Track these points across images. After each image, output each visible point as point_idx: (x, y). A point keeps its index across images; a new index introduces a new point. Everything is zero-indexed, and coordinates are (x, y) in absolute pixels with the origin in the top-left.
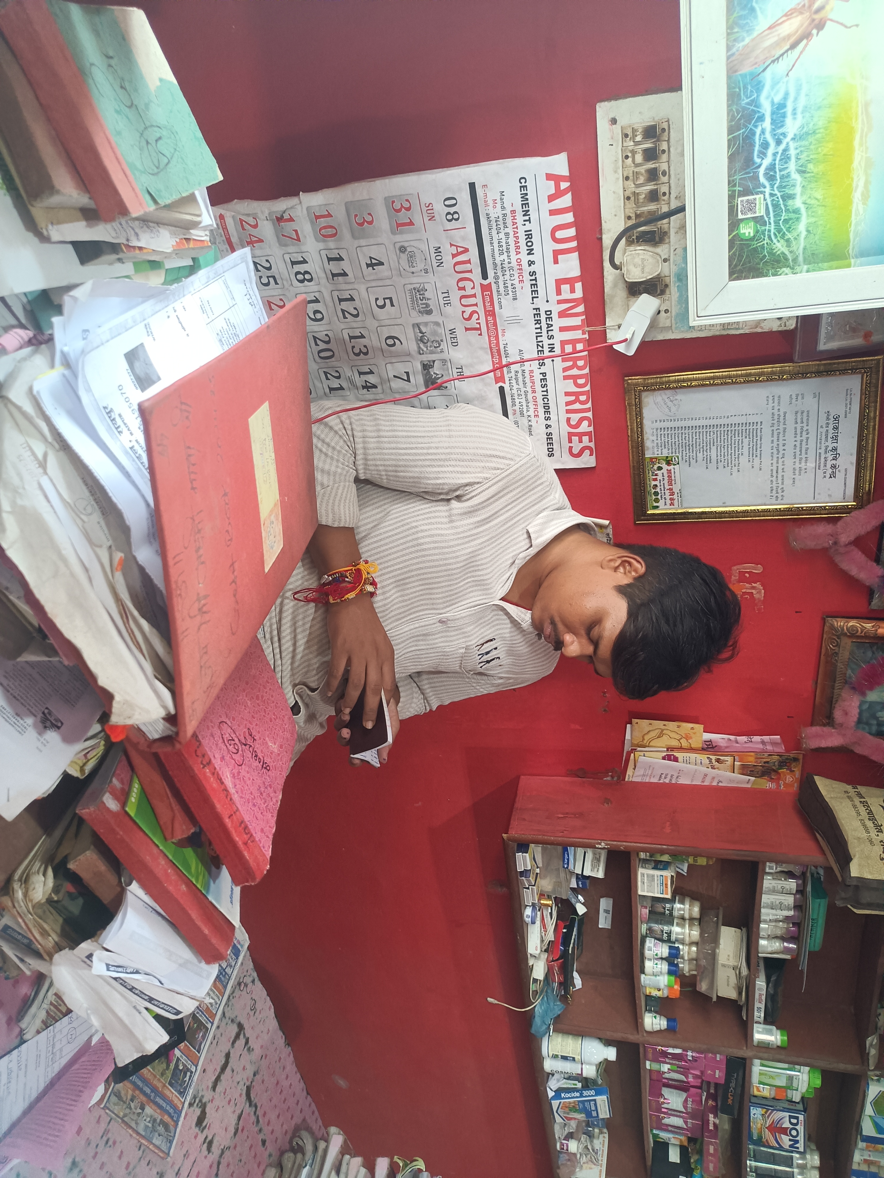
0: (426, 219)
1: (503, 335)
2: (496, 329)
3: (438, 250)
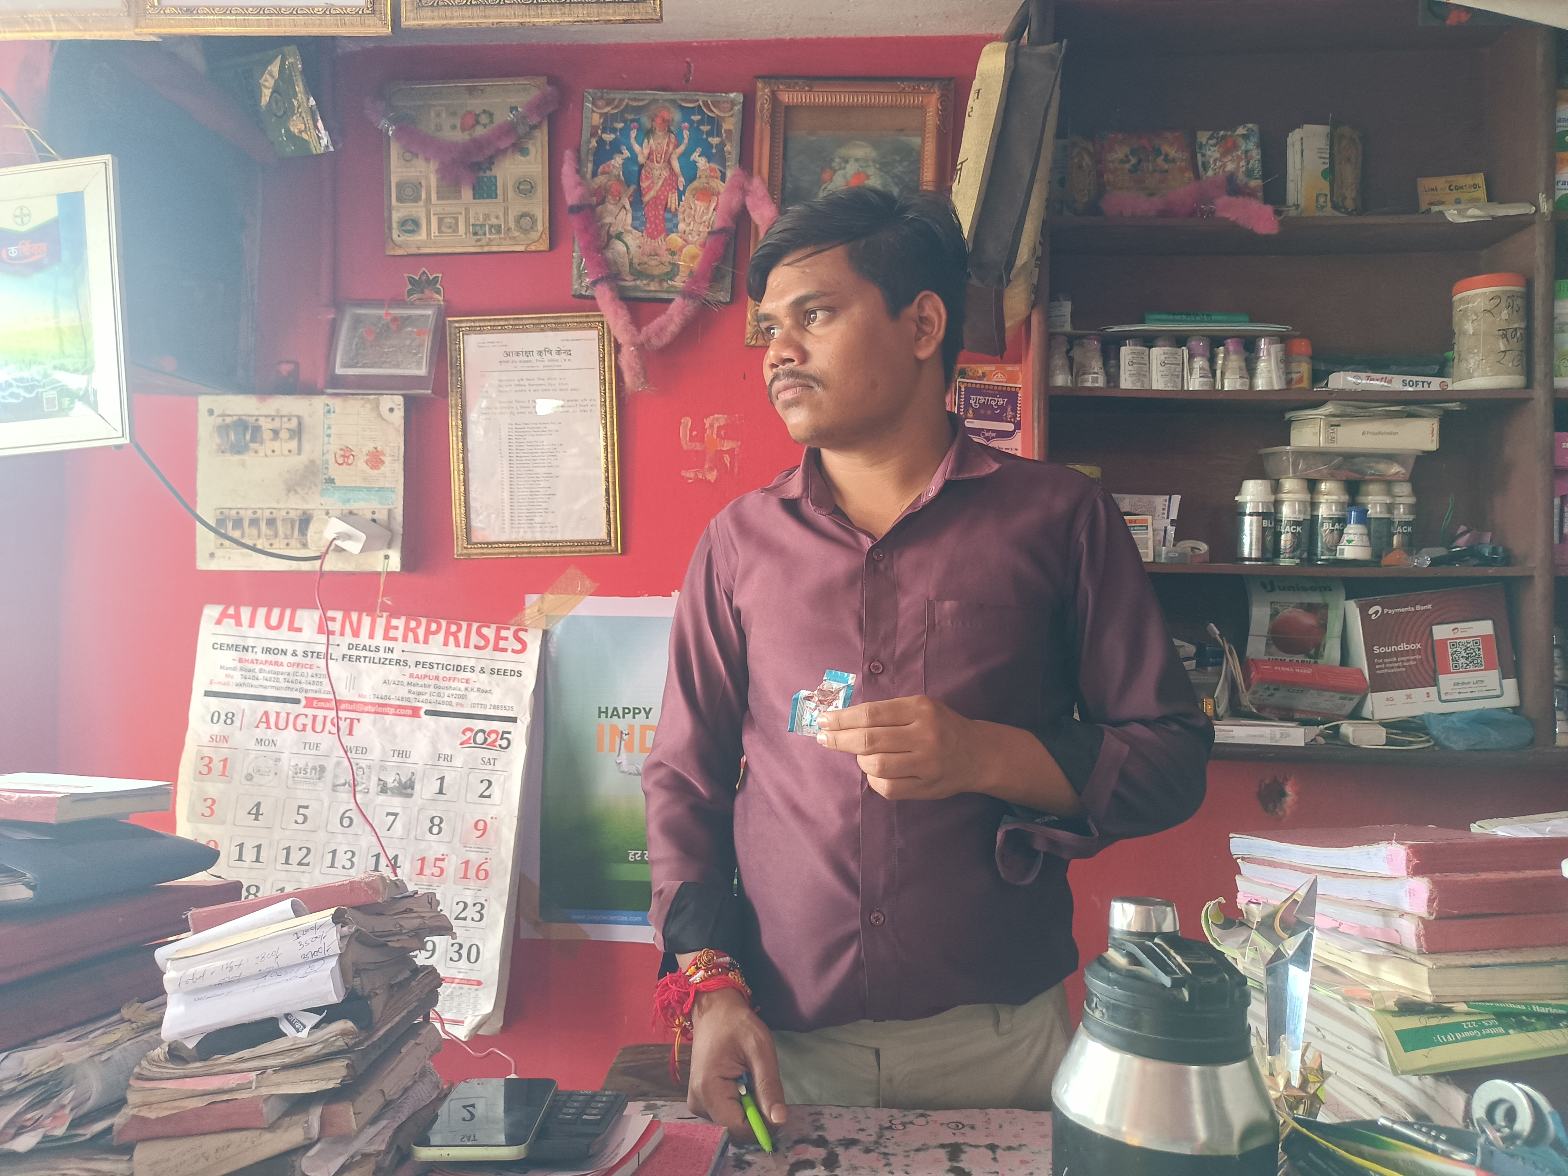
0: (225, 745)
1: (365, 697)
2: (357, 703)
3: (260, 742)
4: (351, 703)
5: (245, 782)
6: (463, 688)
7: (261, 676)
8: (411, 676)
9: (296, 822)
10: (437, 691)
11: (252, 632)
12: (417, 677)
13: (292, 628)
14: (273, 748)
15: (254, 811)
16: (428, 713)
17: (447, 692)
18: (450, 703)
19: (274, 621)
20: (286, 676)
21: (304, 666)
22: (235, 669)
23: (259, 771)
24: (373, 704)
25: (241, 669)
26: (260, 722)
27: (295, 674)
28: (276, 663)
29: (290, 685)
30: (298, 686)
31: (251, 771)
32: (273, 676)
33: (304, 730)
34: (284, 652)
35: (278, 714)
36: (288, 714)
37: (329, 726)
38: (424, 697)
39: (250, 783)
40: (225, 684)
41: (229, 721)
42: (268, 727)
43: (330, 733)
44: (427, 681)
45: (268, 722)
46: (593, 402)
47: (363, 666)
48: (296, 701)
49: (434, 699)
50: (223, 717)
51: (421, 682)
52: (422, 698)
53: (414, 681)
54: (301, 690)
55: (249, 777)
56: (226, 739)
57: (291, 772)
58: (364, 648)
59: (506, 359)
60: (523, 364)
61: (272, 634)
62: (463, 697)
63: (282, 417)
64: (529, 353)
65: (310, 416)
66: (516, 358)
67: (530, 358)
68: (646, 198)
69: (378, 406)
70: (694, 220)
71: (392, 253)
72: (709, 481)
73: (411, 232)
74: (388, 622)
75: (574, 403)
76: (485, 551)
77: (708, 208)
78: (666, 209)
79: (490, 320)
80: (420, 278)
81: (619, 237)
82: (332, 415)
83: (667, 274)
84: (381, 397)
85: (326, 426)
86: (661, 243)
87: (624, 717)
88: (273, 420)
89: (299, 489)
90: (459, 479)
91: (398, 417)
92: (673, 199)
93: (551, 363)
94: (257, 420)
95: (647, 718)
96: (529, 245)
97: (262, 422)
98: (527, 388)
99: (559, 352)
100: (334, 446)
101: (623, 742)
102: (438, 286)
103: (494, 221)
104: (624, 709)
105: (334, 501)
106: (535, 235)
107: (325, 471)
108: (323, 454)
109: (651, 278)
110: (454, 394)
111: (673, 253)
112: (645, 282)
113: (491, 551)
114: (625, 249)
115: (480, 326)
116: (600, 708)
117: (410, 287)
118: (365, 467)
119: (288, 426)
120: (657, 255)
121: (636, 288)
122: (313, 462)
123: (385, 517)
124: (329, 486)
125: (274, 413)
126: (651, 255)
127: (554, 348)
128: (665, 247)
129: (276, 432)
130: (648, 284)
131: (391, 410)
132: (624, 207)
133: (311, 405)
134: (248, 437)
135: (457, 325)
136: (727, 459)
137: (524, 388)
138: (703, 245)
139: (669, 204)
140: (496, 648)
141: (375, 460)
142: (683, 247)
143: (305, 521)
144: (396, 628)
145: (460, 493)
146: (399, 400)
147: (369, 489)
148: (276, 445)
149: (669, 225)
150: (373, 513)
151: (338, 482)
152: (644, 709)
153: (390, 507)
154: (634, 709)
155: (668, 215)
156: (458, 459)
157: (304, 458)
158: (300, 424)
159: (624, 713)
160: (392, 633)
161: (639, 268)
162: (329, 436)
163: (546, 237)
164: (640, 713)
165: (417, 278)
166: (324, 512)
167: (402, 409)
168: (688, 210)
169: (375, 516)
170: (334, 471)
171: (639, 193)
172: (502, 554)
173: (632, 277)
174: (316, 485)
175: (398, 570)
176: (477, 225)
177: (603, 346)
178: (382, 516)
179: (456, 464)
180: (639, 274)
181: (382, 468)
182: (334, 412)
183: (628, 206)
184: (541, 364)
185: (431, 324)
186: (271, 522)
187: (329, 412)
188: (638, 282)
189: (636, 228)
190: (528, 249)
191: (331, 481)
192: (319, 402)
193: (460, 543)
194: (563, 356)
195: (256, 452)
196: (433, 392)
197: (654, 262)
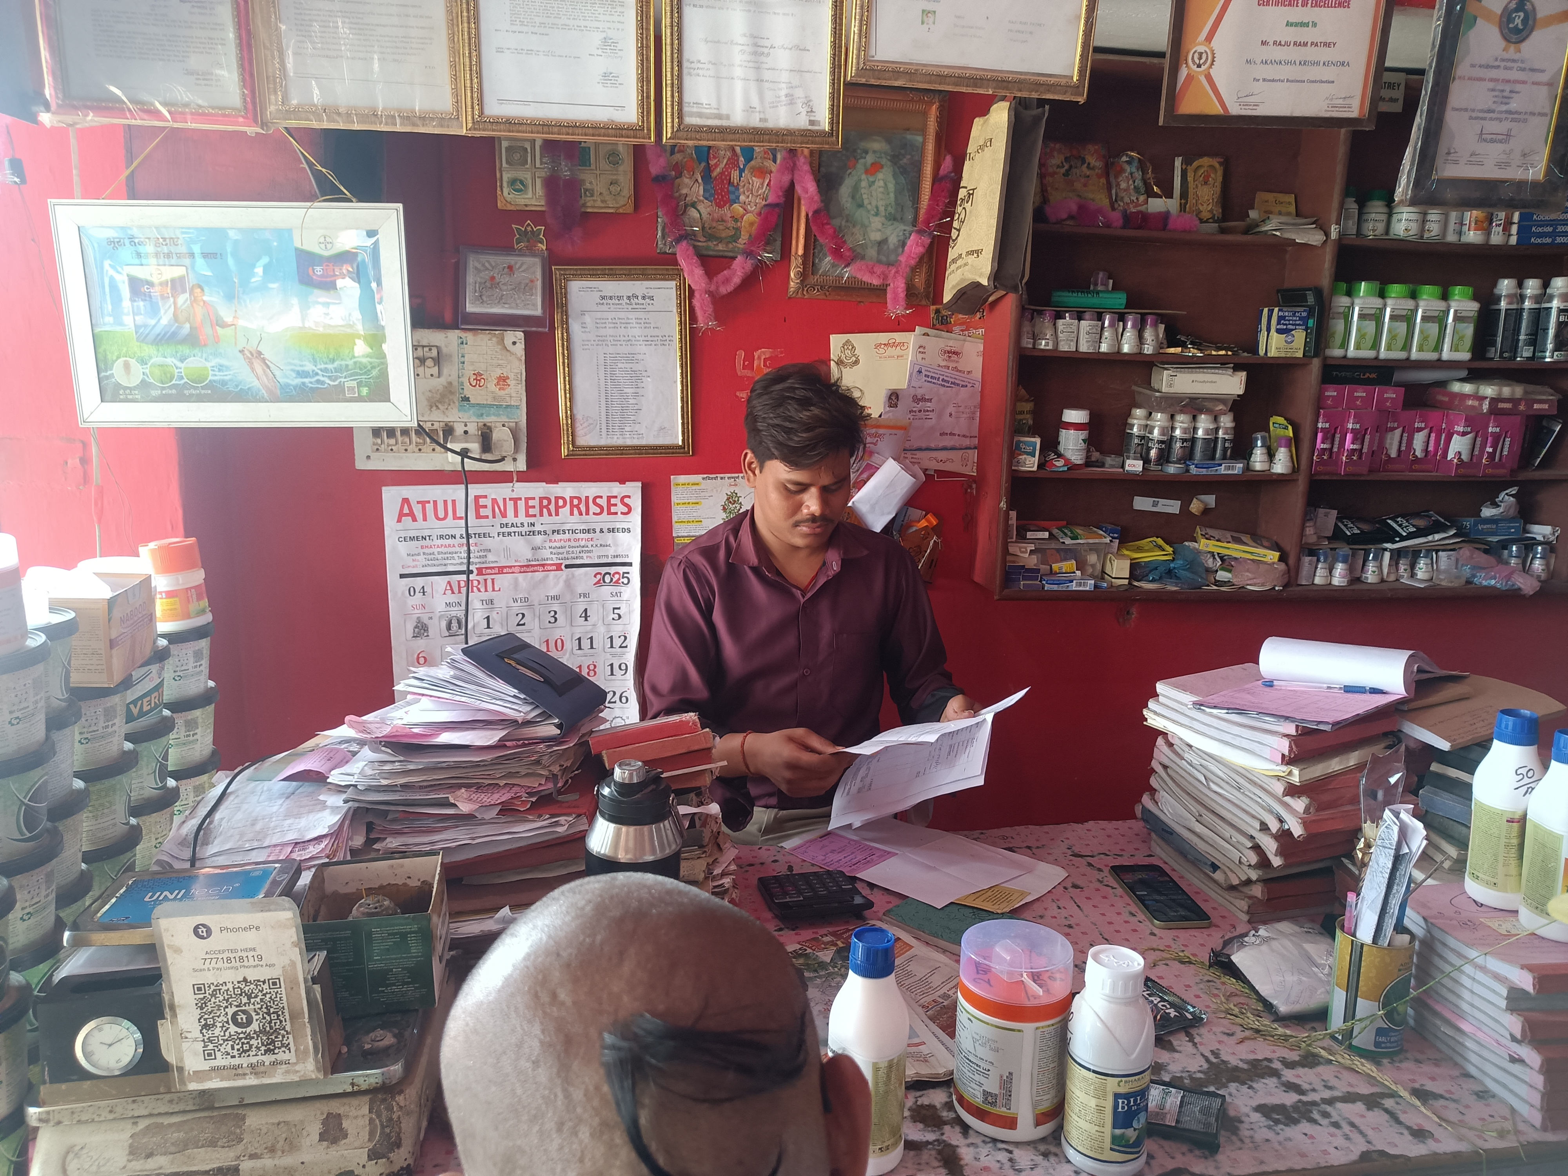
46: (671, 338)
59: (602, 302)
60: (615, 307)
63: (423, 347)
64: (620, 298)
65: (447, 346)
66: (609, 301)
67: (620, 302)
68: (714, 174)
69: (503, 340)
70: (752, 193)
71: (504, 209)
73: (520, 191)
75: (656, 338)
76: (586, 452)
77: (762, 184)
78: (730, 183)
79: (589, 270)
80: (526, 230)
81: (694, 205)
83: (732, 236)
84: (505, 333)
85: (460, 355)
86: (726, 212)
89: (438, 406)
90: (565, 397)
91: (520, 349)
92: (735, 174)
93: (638, 307)
96: (617, 208)
99: (643, 298)
100: (469, 371)
102: (541, 237)
103: (588, 186)
105: (468, 416)
106: (622, 201)
107: (461, 391)
108: (459, 378)
109: (720, 240)
110: (561, 329)
111: (736, 220)
112: (715, 243)
113: (592, 452)
114: (698, 215)
115: (582, 274)
117: (518, 236)
118: (494, 388)
119: (429, 354)
120: (723, 221)
121: (708, 248)
122: (450, 384)
124: (465, 403)
126: (718, 221)
127: (640, 295)
128: (729, 215)
129: (421, 361)
130: (717, 245)
131: (514, 343)
132: (697, 181)
133: (447, 337)
135: (562, 273)
137: (619, 325)
139: (732, 179)
141: (503, 383)
142: (744, 215)
143: (448, 431)
145: (566, 408)
146: (520, 335)
147: (499, 406)
148: (419, 370)
149: (732, 197)
151: (472, 401)
155: (731, 189)
156: (565, 381)
157: (443, 380)
158: (439, 353)
161: (709, 231)
162: (463, 363)
163: (632, 201)
165: (523, 230)
167: (523, 343)
168: (747, 185)
170: (468, 391)
171: (708, 169)
172: (600, 455)
173: (705, 239)
174: (452, 403)
175: (525, 469)
177: (680, 293)
179: (563, 385)
180: (710, 237)
182: (467, 344)
183: (700, 180)
184: (630, 307)
185: (540, 271)
187: (462, 343)
188: (710, 243)
189: (706, 199)
190: (620, 212)
191: (466, 399)
192: (453, 336)
193: (566, 446)
194: (648, 301)
197: (721, 227)
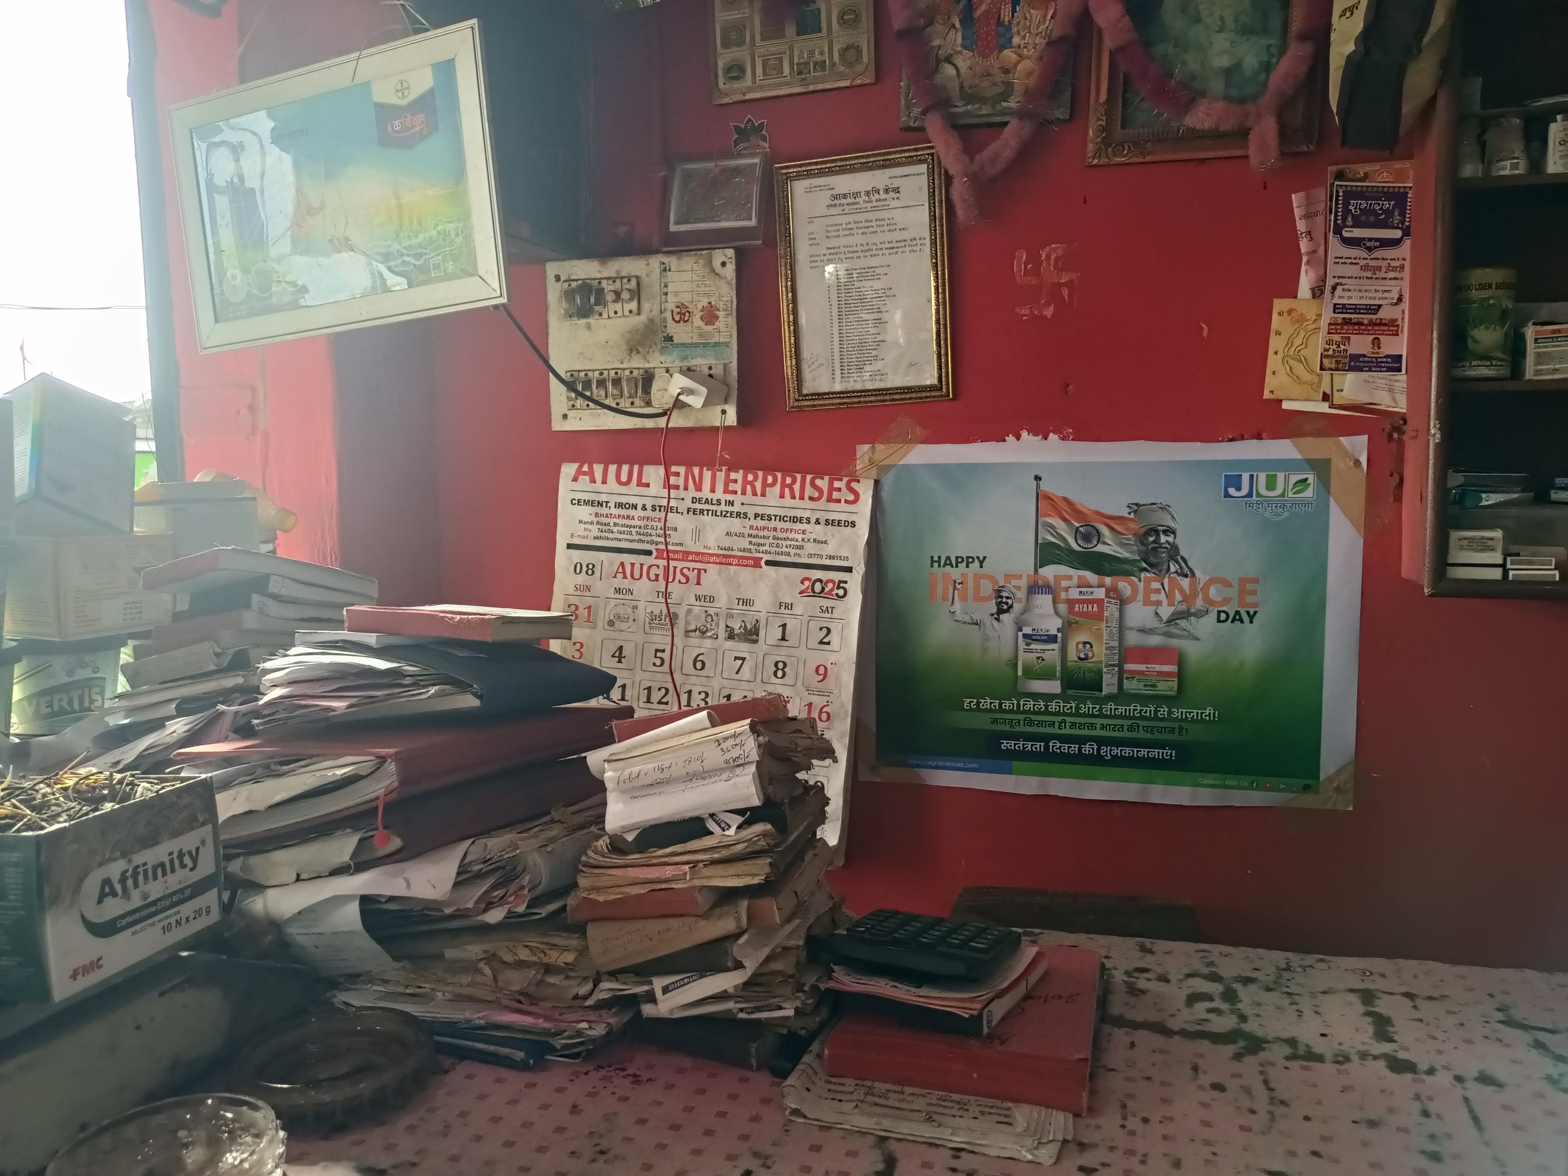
0: (588, 594)
1: (710, 548)
2: (703, 554)
3: (618, 591)
4: (698, 554)
5: (607, 627)
6: (800, 540)
7: (615, 529)
8: (751, 527)
9: (654, 664)
10: (776, 542)
11: (604, 488)
12: (757, 528)
13: (639, 484)
14: (630, 597)
15: (617, 654)
16: (768, 563)
17: (785, 543)
18: (788, 554)
19: (624, 478)
20: (637, 529)
21: (653, 520)
22: (592, 523)
23: (619, 617)
24: (717, 555)
25: (598, 523)
26: (617, 572)
27: (646, 527)
28: (628, 517)
29: (642, 537)
30: (649, 539)
31: (612, 618)
32: (626, 529)
33: (657, 580)
34: (635, 507)
35: (633, 564)
36: (642, 565)
37: (679, 576)
38: (764, 548)
39: (612, 628)
40: (584, 537)
41: (590, 572)
42: (625, 577)
43: (680, 582)
44: (766, 533)
45: (624, 573)
46: (922, 241)
47: (707, 519)
48: (649, 553)
49: (773, 550)
50: (584, 569)
51: (761, 533)
52: (761, 549)
53: (754, 532)
54: (652, 542)
55: (611, 623)
56: (588, 588)
57: (647, 619)
58: (707, 501)
59: (833, 203)
60: (851, 207)
61: (623, 489)
62: (801, 547)
63: (622, 278)
64: (857, 195)
65: (647, 276)
66: (843, 201)
67: (857, 200)
68: (978, 13)
69: (711, 261)
70: (1030, 32)
71: (718, 103)
72: (1046, 316)
73: (737, 78)
74: (727, 476)
75: (903, 244)
76: (816, 403)
77: (1045, 17)
78: (999, 22)
79: (816, 163)
80: (746, 126)
81: (949, 60)
82: (669, 273)
83: (1001, 94)
84: (713, 252)
85: (663, 285)
86: (993, 63)
87: (957, 566)
88: (614, 282)
89: (640, 349)
90: (789, 330)
91: (730, 271)
92: (1006, 11)
93: (879, 203)
94: (600, 283)
95: (981, 567)
96: (853, 79)
97: (604, 283)
98: (855, 231)
99: (887, 191)
100: (671, 304)
101: (956, 592)
102: (764, 132)
103: (818, 57)
104: (957, 558)
105: (672, 360)
106: (859, 68)
107: (664, 329)
108: (661, 312)
109: (983, 100)
110: (783, 243)
111: (1006, 71)
112: (976, 106)
113: (822, 402)
114: (955, 72)
115: (807, 171)
116: (932, 557)
117: (736, 136)
118: (701, 324)
119: (627, 286)
120: (989, 75)
121: (967, 114)
122: (651, 321)
123: (722, 373)
124: (668, 344)
125: (614, 275)
126: (983, 76)
127: (882, 188)
128: (997, 66)
129: (617, 294)
130: (980, 109)
131: (724, 264)
132: (953, 26)
133: (648, 265)
134: (592, 300)
135: (784, 171)
136: (1065, 292)
137: (851, 232)
138: (1041, 59)
139: (1002, 16)
140: (830, 500)
141: (710, 316)
142: (1018, 63)
143: (648, 379)
144: (736, 481)
145: (790, 345)
146: (731, 252)
147: (705, 345)
148: (618, 307)
149: (1002, 41)
150: (710, 368)
151: (676, 340)
152: (978, 558)
153: (725, 362)
154: (968, 558)
155: (1001, 30)
156: (788, 310)
157: (643, 318)
158: (638, 284)
159: (957, 563)
160: (732, 487)
161: (969, 91)
162: (666, 294)
163: (872, 67)
164: (973, 562)
165: (743, 126)
166: (664, 370)
167: (734, 262)
168: (1022, 22)
169: (712, 372)
170: (673, 329)
171: (970, 8)
172: (832, 404)
173: (963, 103)
174: (655, 344)
175: (735, 424)
176: (801, 64)
177: (933, 180)
178: (718, 371)
179: (786, 315)
180: (969, 98)
181: (717, 323)
182: (670, 270)
183: (958, 25)
184: (869, 205)
185: (758, 172)
186: (617, 382)
187: (665, 270)
189: (966, 48)
190: (854, 84)
191: (669, 339)
192: (655, 261)
193: (792, 395)
194: (892, 194)
195: (600, 315)
196: (763, 243)
197: (985, 84)
